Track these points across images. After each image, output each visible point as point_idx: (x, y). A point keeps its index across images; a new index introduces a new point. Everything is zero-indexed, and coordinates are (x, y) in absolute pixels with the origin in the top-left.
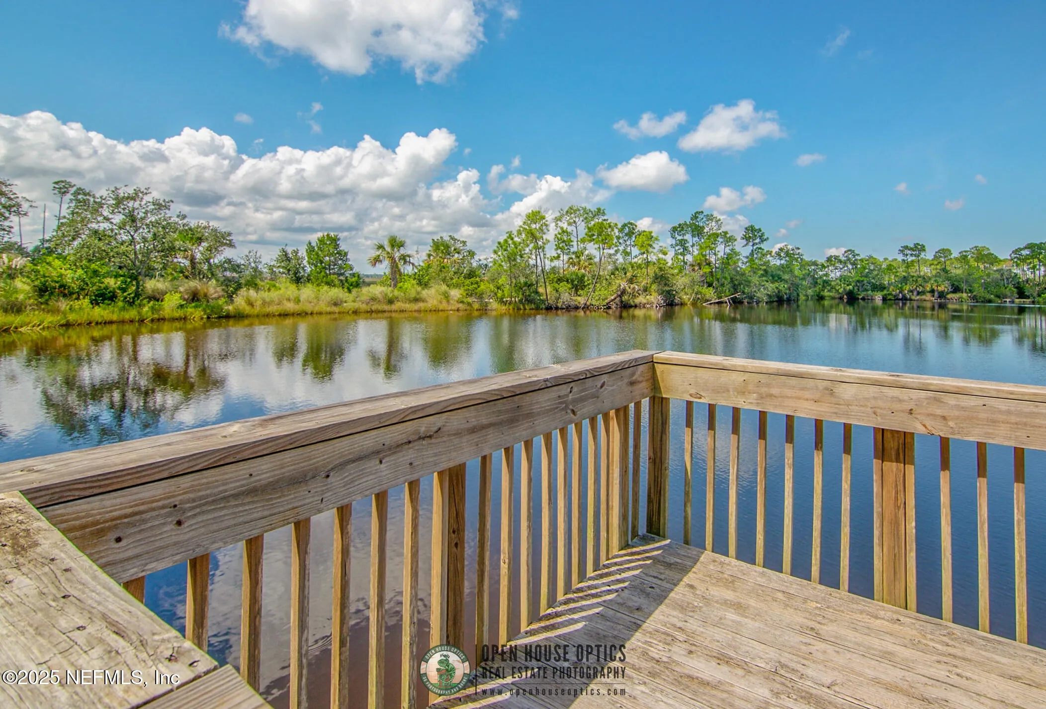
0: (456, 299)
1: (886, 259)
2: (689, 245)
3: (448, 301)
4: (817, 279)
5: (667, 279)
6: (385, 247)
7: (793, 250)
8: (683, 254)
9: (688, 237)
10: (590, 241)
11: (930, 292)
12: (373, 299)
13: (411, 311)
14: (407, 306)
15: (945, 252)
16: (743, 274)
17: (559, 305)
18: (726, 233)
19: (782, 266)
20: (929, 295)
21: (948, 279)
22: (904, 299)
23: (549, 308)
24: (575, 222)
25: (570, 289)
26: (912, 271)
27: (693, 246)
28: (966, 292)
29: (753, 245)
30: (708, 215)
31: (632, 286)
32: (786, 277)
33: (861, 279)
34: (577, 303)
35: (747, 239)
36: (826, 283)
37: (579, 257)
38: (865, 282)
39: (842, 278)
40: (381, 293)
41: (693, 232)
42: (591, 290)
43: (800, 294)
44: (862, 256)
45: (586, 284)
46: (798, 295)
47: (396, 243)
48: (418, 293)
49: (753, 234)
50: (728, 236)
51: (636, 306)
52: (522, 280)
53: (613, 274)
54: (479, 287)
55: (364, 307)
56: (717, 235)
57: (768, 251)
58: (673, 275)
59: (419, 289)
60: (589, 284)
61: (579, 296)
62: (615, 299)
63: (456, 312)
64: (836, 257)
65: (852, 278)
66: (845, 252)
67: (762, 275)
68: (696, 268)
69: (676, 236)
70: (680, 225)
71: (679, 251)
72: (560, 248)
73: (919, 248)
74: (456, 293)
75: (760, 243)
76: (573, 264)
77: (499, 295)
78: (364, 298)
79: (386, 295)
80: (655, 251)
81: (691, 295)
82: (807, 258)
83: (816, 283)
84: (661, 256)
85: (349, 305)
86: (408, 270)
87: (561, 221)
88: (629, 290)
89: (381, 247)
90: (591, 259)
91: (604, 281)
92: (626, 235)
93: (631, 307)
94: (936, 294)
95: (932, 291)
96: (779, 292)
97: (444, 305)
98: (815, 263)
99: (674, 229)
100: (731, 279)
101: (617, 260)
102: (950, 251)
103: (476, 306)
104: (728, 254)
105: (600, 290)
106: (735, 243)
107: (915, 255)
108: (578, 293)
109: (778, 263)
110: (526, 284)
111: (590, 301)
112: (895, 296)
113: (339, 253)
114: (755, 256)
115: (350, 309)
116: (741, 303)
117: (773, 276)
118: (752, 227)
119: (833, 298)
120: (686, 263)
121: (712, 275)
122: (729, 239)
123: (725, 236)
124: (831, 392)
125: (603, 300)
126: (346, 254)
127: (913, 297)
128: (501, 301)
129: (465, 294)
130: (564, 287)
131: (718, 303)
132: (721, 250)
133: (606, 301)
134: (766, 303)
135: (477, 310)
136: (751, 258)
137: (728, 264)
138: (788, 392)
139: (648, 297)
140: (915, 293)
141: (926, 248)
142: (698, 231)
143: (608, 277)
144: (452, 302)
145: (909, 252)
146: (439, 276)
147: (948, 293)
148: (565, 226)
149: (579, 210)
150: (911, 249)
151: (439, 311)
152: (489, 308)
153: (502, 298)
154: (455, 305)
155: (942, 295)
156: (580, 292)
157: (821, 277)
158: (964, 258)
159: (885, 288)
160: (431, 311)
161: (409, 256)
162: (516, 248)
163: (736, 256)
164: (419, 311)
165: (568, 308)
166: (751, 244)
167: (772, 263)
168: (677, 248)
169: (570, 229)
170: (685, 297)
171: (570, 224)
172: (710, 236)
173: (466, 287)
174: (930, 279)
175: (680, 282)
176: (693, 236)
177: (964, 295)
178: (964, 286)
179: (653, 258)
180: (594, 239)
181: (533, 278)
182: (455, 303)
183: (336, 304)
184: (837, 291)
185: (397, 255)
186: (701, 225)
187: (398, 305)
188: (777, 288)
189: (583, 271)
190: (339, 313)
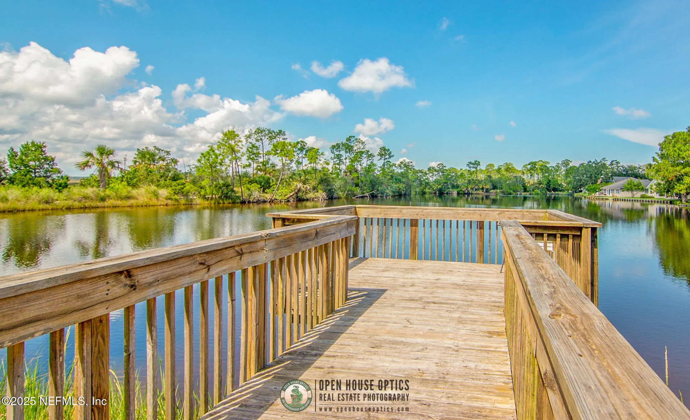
0: (164, 196)
1: (461, 169)
2: (343, 158)
3: (157, 199)
4: (422, 181)
5: (329, 181)
6: (94, 154)
7: (408, 163)
8: (338, 164)
9: (343, 153)
10: (275, 155)
11: (481, 189)
12: (86, 198)
13: (124, 207)
14: (119, 203)
15: (491, 165)
16: (378, 178)
17: (251, 200)
18: (368, 151)
19: (402, 173)
20: (481, 190)
21: (491, 181)
22: (468, 194)
23: (243, 202)
24: (261, 139)
25: (259, 188)
26: (474, 177)
27: (346, 159)
28: (499, 189)
29: (385, 159)
30: (357, 139)
31: (305, 186)
32: (404, 180)
33: (446, 181)
34: (264, 198)
35: (381, 155)
36: (427, 184)
37: (265, 165)
38: (449, 183)
39: (436, 181)
40: (93, 192)
41: (346, 149)
42: (275, 189)
43: (412, 191)
44: (447, 168)
45: (271, 184)
46: (410, 191)
47: (102, 151)
48: (129, 192)
49: (384, 152)
50: (369, 153)
51: (307, 200)
52: (221, 182)
53: (291, 178)
54: (184, 187)
55: (76, 204)
56: (363, 153)
57: (393, 164)
58: (333, 178)
59: (130, 188)
60: (273, 185)
61: (266, 193)
62: (293, 195)
63: (165, 207)
64: (433, 168)
65: (441, 181)
66: (438, 165)
67: (390, 179)
68: (348, 174)
69: (335, 151)
70: (337, 144)
71: (337, 162)
72: (251, 159)
73: (477, 163)
74: (164, 192)
75: (388, 158)
76: (261, 170)
77: (202, 193)
78: (76, 197)
79: (98, 194)
80: (321, 162)
81: (345, 192)
82: (417, 168)
83: (421, 184)
84: (325, 165)
85: (60, 203)
86: (115, 173)
87: (250, 138)
88: (303, 189)
89: (90, 155)
90: (274, 166)
91: (285, 183)
92: (299, 149)
93: (304, 200)
94: (485, 190)
95: (483, 189)
96: (399, 189)
97: (154, 201)
98: (421, 172)
99: (333, 147)
100: (371, 181)
101: (292, 167)
102: (493, 165)
103: (183, 201)
104: (370, 165)
105: (282, 189)
106: (374, 158)
107: (475, 168)
108: (266, 191)
109: (400, 171)
110: (224, 185)
111: (274, 196)
112: (464, 191)
113: (46, 159)
114: (386, 166)
115: (63, 206)
116: (376, 197)
117: (396, 180)
118: (384, 147)
119: (430, 193)
120: (341, 171)
121: (358, 179)
122: (370, 156)
123: (367, 153)
124: (401, 211)
125: (285, 196)
126: (53, 160)
127: (473, 192)
128: (204, 198)
129: (172, 193)
130: (255, 187)
131: (362, 197)
132: (365, 162)
133: (287, 197)
134: (392, 196)
135: (183, 205)
136: (383, 168)
137: (369, 171)
138: (392, 213)
139: (315, 193)
140: (474, 190)
141: (481, 163)
142: (349, 149)
143: (288, 180)
144: (161, 199)
145: (472, 166)
146: (147, 178)
147: (490, 190)
148: (254, 142)
149: (265, 131)
150: (473, 164)
151: (149, 206)
152: (194, 202)
153: (205, 196)
154: (163, 201)
155: (487, 191)
156: (267, 190)
157: (424, 180)
158: (499, 170)
159: (459, 187)
160: (142, 206)
161: (118, 163)
162: (217, 158)
163: (374, 166)
164: (131, 206)
165: (258, 202)
166: (383, 159)
167: (396, 171)
168: (335, 160)
169: (258, 144)
170: (341, 194)
171: (257, 140)
172: (357, 153)
173: (174, 187)
174: (482, 181)
175: (337, 184)
176: (346, 152)
177: (498, 191)
178: (498, 185)
179: (319, 167)
180: (277, 153)
181: (229, 180)
182: (164, 199)
183: (47, 202)
184: (433, 189)
185: (106, 161)
186: (352, 144)
187: (109, 203)
188: (398, 187)
189: (268, 175)
190: (52, 209)
